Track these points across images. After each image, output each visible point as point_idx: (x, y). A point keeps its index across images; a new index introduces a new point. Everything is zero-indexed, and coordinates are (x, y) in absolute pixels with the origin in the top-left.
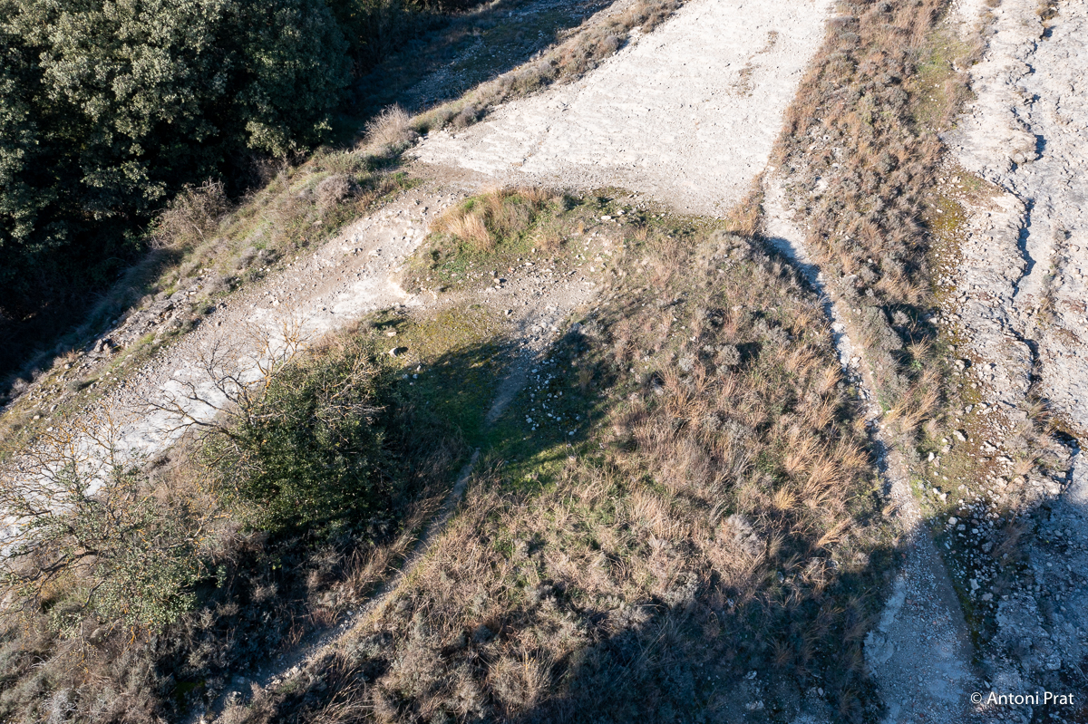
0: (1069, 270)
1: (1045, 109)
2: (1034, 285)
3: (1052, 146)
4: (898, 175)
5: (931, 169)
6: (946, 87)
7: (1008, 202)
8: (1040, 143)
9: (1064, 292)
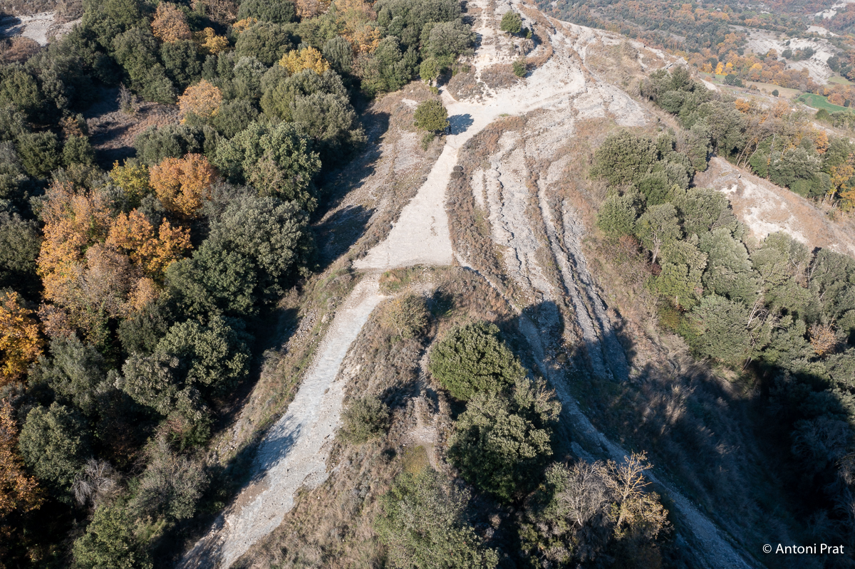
0: (529, 262)
1: (510, 225)
2: (523, 266)
3: (515, 234)
4: (484, 248)
5: (491, 245)
6: (484, 224)
7: (510, 249)
8: (513, 234)
9: (530, 267)
